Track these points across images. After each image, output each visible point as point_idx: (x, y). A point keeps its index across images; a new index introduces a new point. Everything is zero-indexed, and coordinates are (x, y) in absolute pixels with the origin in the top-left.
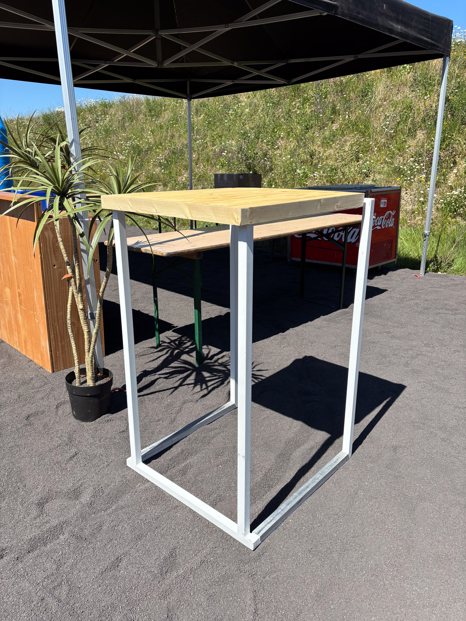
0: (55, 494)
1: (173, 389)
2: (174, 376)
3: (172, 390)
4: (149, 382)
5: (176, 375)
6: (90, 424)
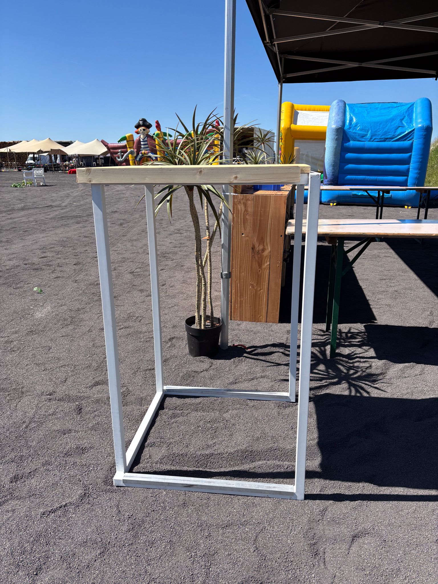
1: (275, 365)
6: (191, 357)
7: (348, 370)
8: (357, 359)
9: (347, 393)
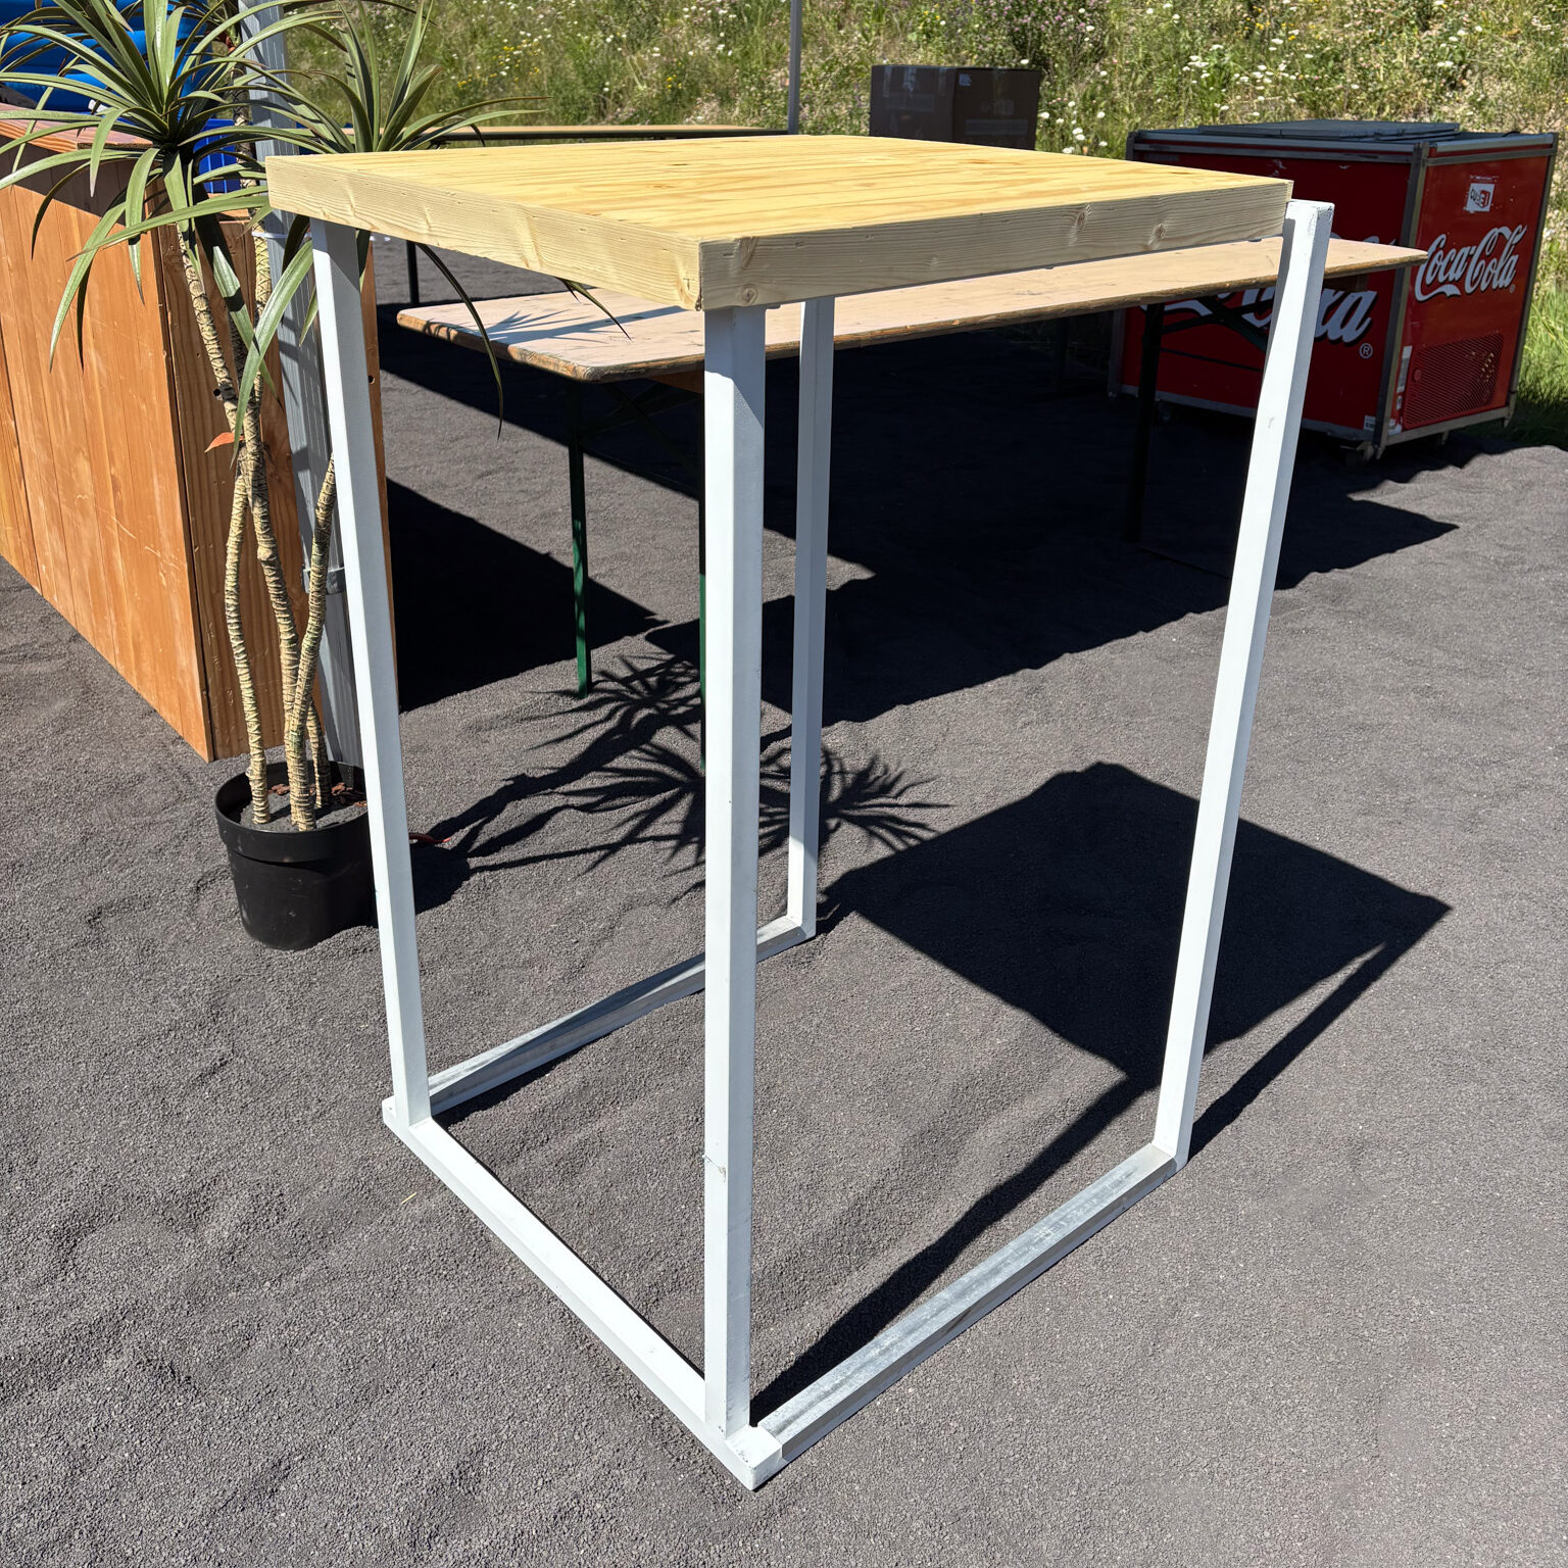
0: (121, 1202)
1: (603, 853)
2: (618, 802)
3: (596, 855)
4: (524, 820)
5: (625, 800)
6: (297, 956)
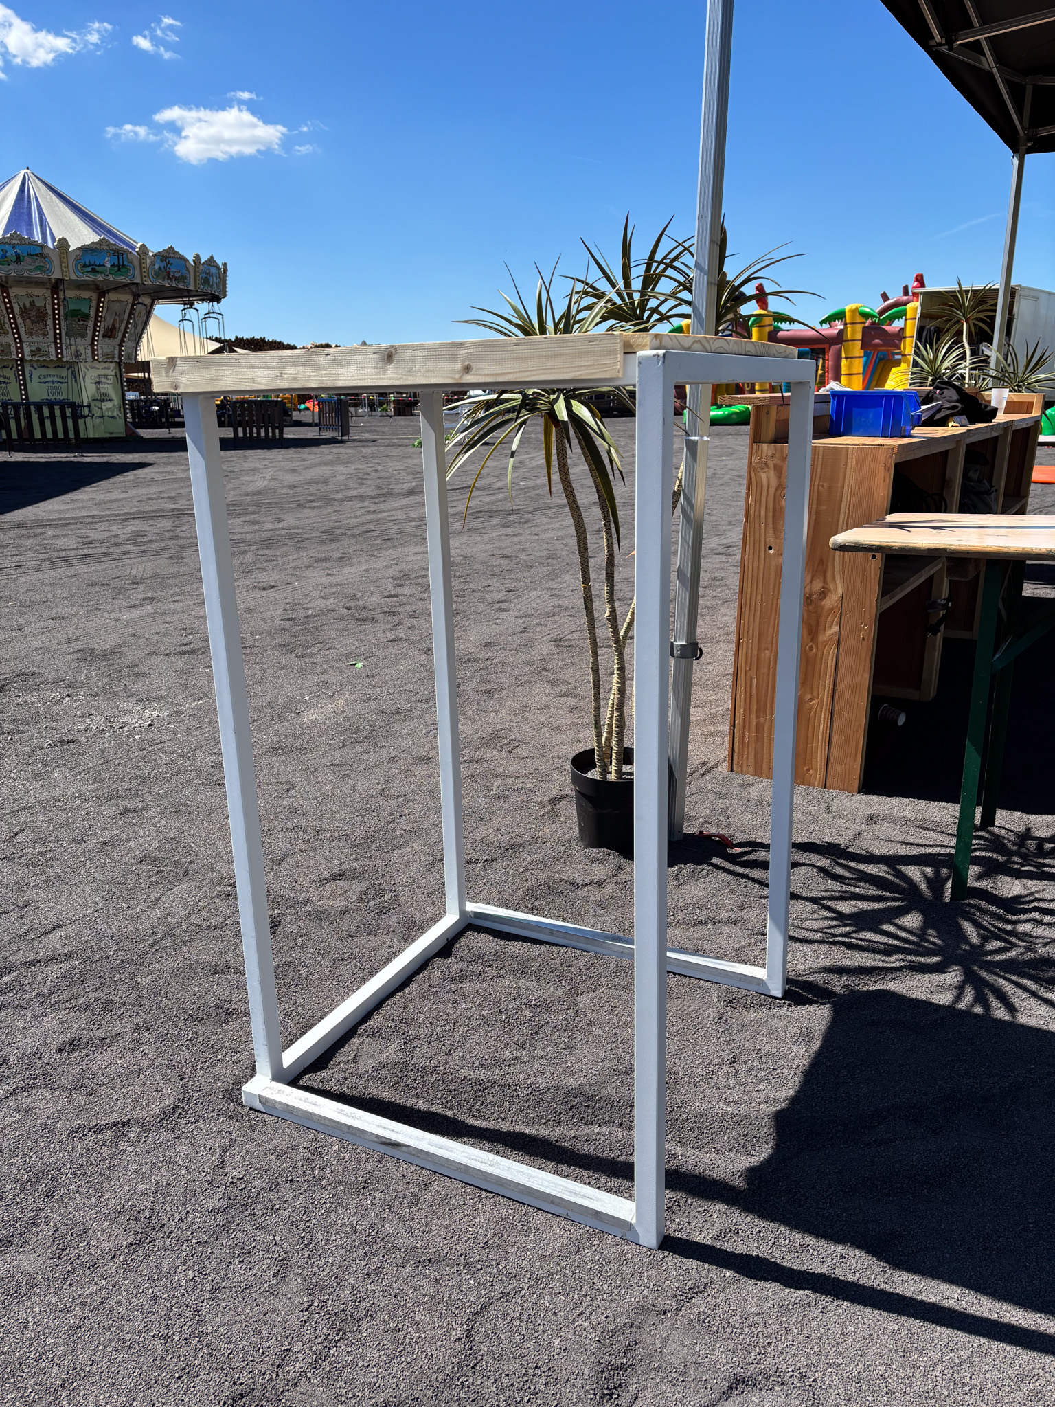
6: (577, 847)
7: (985, 939)
8: (1033, 915)
9: (944, 999)
